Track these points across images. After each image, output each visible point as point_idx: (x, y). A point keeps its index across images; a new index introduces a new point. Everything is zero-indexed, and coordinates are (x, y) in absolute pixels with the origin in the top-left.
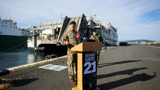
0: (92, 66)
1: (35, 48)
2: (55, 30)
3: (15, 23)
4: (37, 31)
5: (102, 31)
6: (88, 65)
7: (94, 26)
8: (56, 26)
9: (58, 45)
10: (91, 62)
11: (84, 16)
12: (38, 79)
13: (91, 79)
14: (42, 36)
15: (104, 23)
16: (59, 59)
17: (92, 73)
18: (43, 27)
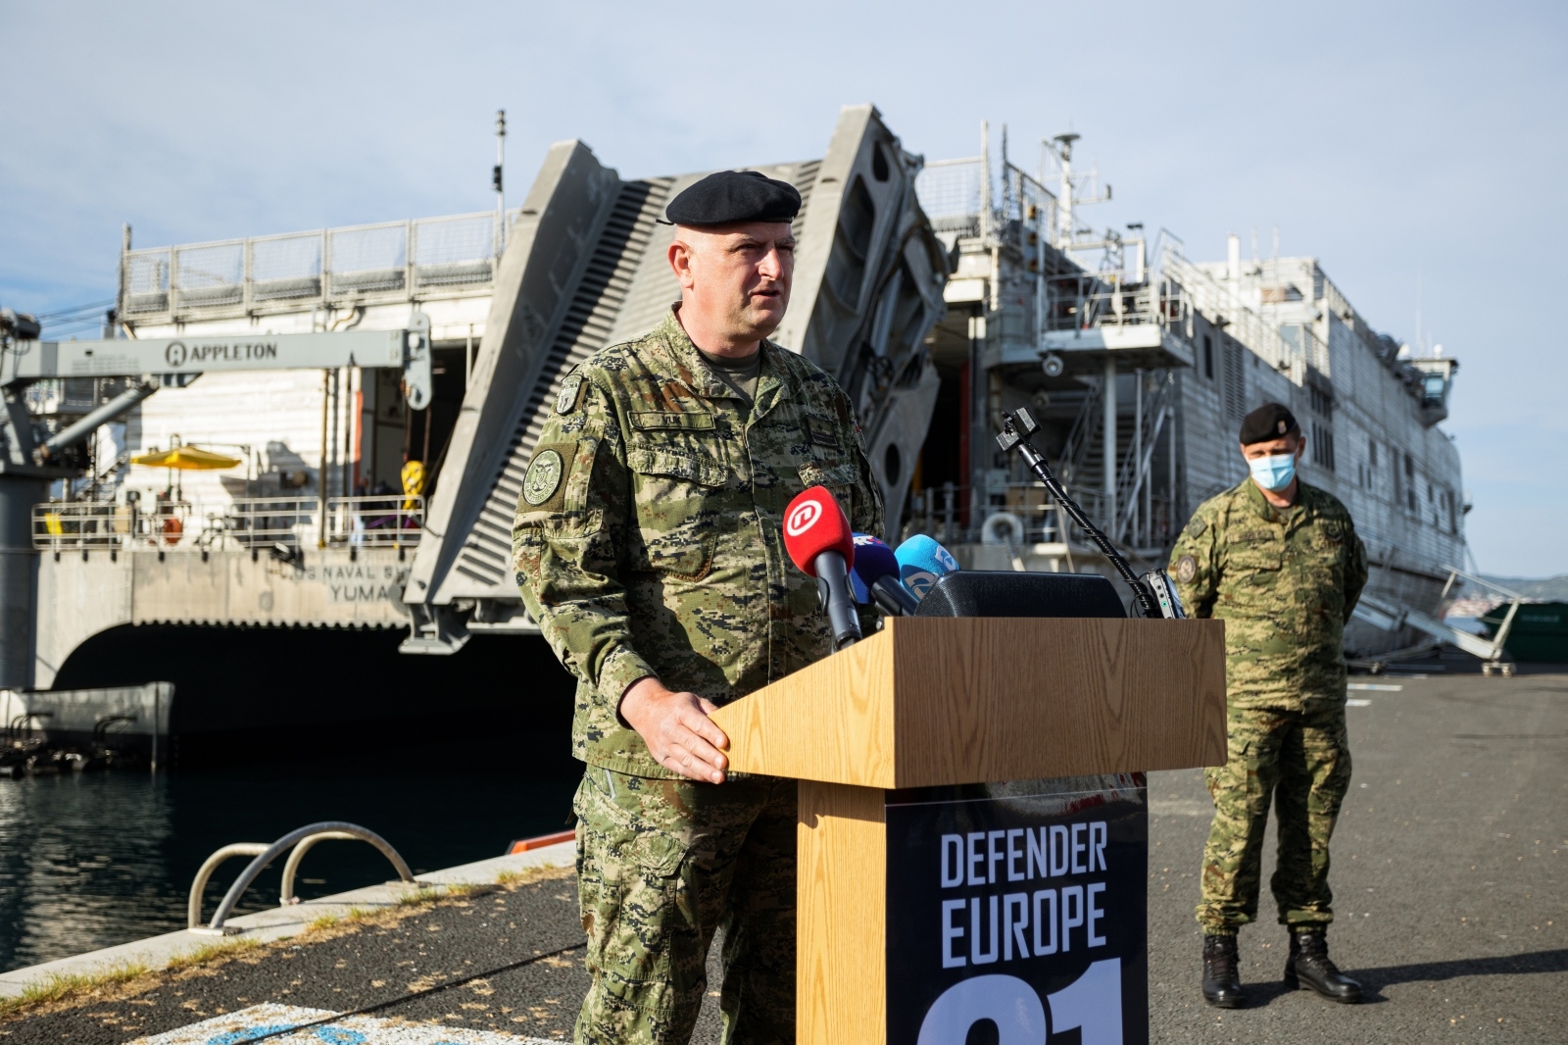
2: (384, 382)
4: (47, 402)
5: (1203, 403)
6: (981, 1034)
7: (1063, 318)
8: (390, 317)
9: (429, 643)
10: (1047, 976)
14: (147, 481)
15: (1235, 264)
16: (441, 908)
18: (157, 332)
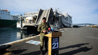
0: (57, 45)
1: (22, 28)
2: (34, 17)
3: (9, 12)
4: (22, 18)
5: (63, 18)
6: (54, 44)
7: (58, 15)
8: (34, 15)
9: (36, 26)
10: (56, 43)
11: (52, 9)
12: (26, 50)
13: (56, 51)
14: (26, 20)
15: (64, 13)
16: (37, 37)
17: (56, 49)
18: (26, 15)
